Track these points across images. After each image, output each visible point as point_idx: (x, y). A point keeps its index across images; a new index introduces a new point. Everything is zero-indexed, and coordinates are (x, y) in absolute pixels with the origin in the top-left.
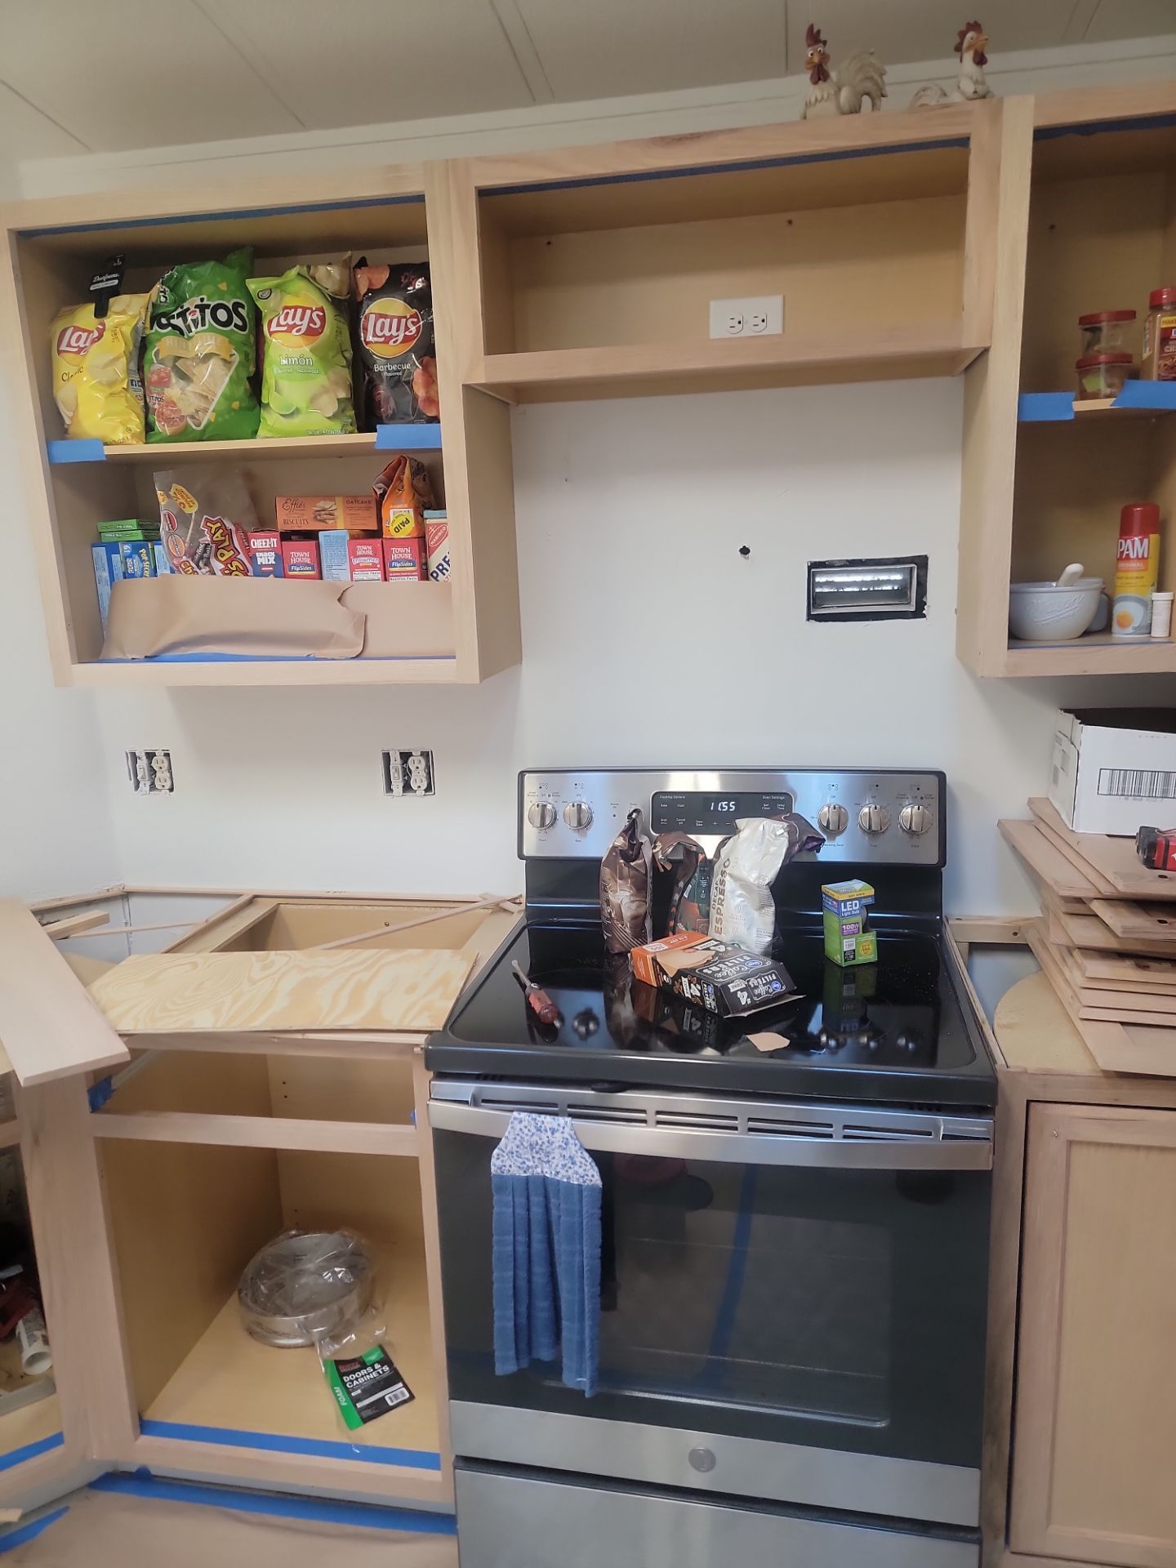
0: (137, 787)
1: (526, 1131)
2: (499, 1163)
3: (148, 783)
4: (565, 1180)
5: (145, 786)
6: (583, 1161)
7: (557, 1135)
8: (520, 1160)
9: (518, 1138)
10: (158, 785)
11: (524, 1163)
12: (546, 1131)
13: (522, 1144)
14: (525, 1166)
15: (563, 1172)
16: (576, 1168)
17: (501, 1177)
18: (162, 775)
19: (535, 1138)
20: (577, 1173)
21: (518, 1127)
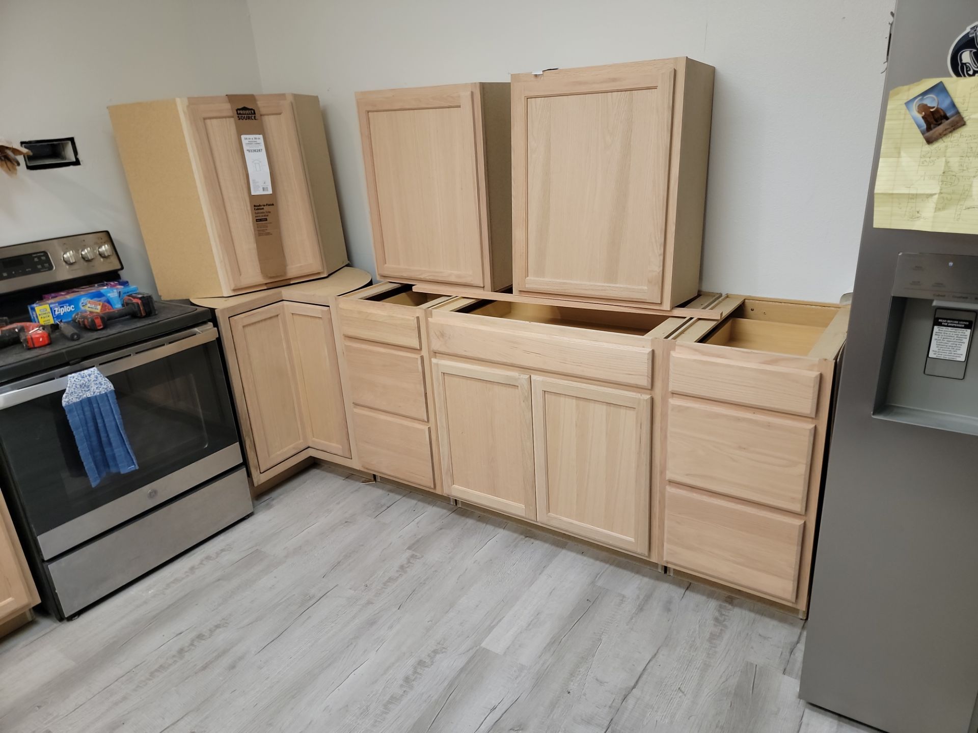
1: (77, 380)
2: (67, 400)
4: (98, 394)
6: (106, 382)
7: (92, 376)
8: (76, 394)
9: (74, 385)
11: (78, 395)
12: (86, 376)
13: (76, 387)
14: (79, 396)
15: (98, 391)
16: (103, 386)
17: (69, 406)
19: (82, 382)
20: (103, 388)
21: (73, 380)
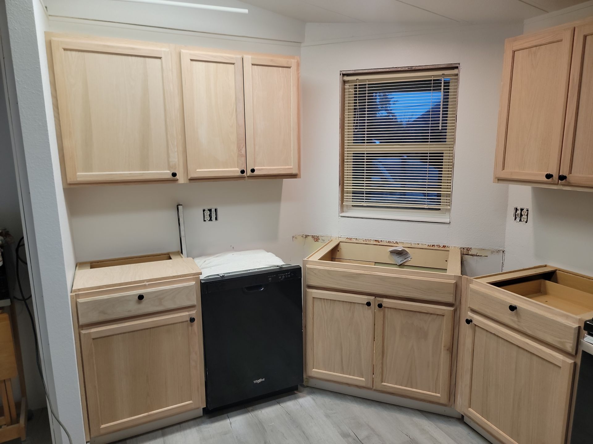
0: (515, 219)
3: (519, 219)
5: (518, 219)
10: (522, 220)
18: (524, 217)
